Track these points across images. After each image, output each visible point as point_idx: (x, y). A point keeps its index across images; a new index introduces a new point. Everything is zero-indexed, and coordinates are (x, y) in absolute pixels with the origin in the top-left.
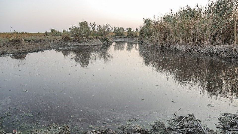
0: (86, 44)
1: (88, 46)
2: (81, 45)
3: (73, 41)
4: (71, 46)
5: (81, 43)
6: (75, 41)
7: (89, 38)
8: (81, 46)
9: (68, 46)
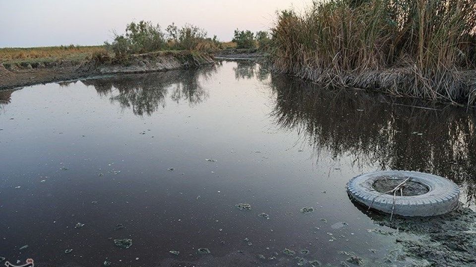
0: (139, 69)
1: (142, 72)
2: (128, 71)
3: (112, 63)
4: (106, 74)
5: (129, 68)
6: (115, 63)
7: (149, 56)
8: (127, 73)
9: (101, 74)
